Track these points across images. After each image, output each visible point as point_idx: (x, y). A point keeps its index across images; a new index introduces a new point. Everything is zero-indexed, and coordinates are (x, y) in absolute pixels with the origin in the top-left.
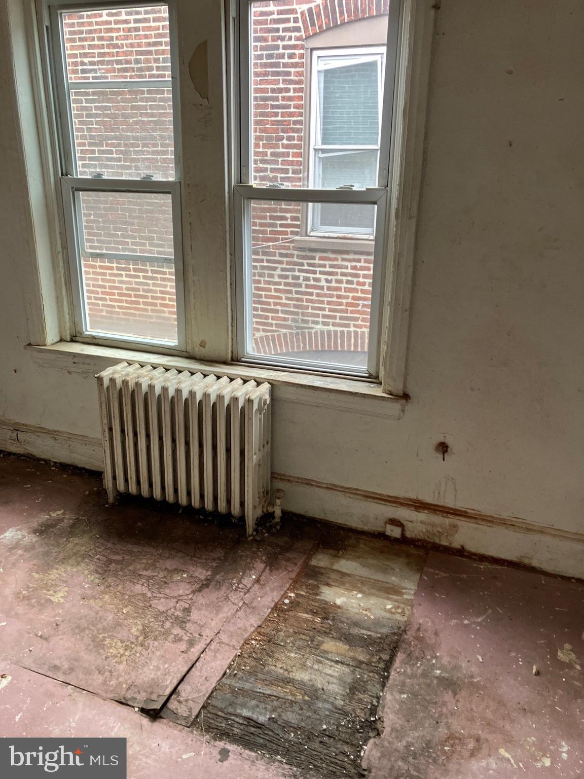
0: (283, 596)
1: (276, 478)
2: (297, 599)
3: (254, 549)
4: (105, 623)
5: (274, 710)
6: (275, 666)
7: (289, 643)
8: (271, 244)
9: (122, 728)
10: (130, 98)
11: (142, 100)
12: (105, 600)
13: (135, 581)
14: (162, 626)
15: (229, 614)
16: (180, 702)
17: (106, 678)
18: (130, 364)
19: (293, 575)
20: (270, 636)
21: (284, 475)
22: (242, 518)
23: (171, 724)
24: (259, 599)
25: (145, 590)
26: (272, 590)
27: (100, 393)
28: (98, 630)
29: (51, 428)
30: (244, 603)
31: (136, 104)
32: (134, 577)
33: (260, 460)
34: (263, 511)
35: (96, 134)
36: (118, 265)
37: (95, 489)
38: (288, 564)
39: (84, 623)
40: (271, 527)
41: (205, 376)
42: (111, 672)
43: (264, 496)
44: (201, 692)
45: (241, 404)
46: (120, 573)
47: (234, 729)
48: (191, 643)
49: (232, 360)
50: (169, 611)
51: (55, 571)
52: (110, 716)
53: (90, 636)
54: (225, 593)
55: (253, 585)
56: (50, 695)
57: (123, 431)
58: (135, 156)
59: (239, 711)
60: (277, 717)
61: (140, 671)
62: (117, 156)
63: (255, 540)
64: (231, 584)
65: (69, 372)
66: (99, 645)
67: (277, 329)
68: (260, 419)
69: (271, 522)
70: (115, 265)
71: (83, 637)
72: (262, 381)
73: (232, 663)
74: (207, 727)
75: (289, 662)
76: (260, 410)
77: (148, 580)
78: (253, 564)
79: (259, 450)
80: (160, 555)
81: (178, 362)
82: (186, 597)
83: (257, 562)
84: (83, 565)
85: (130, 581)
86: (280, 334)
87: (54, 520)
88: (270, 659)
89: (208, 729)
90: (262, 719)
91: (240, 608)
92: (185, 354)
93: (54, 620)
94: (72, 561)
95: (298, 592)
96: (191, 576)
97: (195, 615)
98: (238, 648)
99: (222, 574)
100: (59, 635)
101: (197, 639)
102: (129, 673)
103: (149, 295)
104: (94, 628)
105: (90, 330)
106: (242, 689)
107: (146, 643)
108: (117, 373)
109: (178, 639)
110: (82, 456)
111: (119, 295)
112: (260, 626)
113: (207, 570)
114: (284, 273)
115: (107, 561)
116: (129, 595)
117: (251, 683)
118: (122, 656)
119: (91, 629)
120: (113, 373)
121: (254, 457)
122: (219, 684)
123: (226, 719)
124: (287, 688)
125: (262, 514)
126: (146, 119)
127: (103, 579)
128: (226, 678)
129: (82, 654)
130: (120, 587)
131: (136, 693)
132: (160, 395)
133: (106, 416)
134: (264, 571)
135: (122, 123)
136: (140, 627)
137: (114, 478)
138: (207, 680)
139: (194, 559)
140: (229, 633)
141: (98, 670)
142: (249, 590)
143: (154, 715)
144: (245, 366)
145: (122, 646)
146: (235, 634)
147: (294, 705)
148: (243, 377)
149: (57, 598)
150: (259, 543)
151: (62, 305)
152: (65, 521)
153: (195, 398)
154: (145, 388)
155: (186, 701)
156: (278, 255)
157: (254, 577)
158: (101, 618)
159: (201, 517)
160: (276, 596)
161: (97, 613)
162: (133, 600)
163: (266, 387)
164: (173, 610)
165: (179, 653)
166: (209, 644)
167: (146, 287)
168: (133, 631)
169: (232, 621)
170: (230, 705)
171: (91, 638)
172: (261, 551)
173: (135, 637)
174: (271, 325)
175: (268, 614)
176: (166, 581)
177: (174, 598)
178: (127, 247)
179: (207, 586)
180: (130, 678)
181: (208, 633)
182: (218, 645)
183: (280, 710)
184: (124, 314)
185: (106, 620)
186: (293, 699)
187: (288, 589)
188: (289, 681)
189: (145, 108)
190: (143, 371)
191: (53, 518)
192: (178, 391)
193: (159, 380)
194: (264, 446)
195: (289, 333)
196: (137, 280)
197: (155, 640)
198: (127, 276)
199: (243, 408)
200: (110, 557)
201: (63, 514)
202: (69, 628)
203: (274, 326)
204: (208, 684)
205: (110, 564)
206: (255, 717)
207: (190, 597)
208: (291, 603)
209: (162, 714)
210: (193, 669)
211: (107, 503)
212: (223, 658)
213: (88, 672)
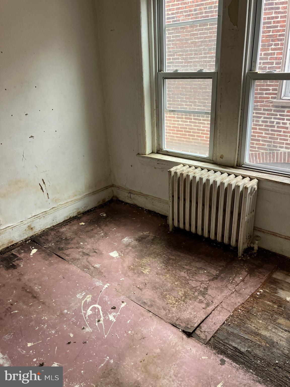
0: (256, 290)
1: (256, 230)
2: (264, 294)
3: (242, 264)
4: (167, 288)
5: (249, 347)
6: (251, 325)
7: (259, 315)
8: (259, 104)
9: (174, 337)
10: (190, 30)
11: (196, 30)
12: (167, 276)
13: (181, 270)
14: (194, 294)
15: (227, 294)
16: (201, 331)
17: (167, 312)
18: (184, 166)
19: (263, 281)
20: (249, 309)
21: (261, 229)
22: (236, 248)
23: (197, 341)
24: (244, 290)
25: (186, 275)
26: (251, 286)
27: (169, 179)
28: (164, 290)
29: (145, 193)
30: (235, 290)
31: (193, 33)
32: (180, 268)
33: (249, 219)
34: (248, 246)
35: (172, 50)
36: (177, 116)
37: (164, 224)
38: (260, 274)
39: (157, 286)
40: (251, 254)
41: (222, 173)
42: (169, 310)
43: (249, 238)
44: (212, 329)
45: (241, 189)
46: (174, 265)
47: (228, 351)
48: (208, 305)
49: (237, 166)
50: (197, 287)
51: (145, 259)
52: (168, 330)
53: (160, 292)
54: (225, 283)
55: (240, 282)
56: (143, 315)
57: (179, 198)
58: (190, 60)
59: (230, 343)
60: (251, 350)
61: (183, 313)
62: (181, 60)
63: (242, 260)
64: (229, 280)
65: (155, 168)
66: (164, 297)
67: (258, 150)
68: (251, 198)
69: (252, 252)
70: (176, 116)
71: (157, 292)
72: (253, 178)
73: (228, 319)
74: (214, 347)
75: (258, 324)
76: (251, 193)
77: (187, 271)
78: (241, 271)
79: (249, 214)
80: (194, 259)
81: (208, 165)
82: (206, 282)
83: (243, 271)
84: (157, 258)
85: (179, 270)
86: (260, 153)
87: (145, 236)
88: (248, 321)
89: (215, 348)
90: (243, 350)
91: (233, 292)
92: (212, 162)
93: (144, 282)
94: (152, 256)
95: (265, 290)
96: (209, 272)
97: (210, 292)
98: (232, 312)
99: (224, 274)
100: (146, 289)
101: (210, 303)
102: (177, 313)
103: (192, 131)
104: (162, 289)
105: (166, 148)
106: (233, 333)
107: (185, 301)
108: (178, 169)
109: (201, 302)
110: (158, 208)
111: (177, 131)
112: (243, 303)
113: (217, 271)
114: (265, 120)
115: (168, 258)
116: (178, 276)
117: (238, 331)
118: (174, 304)
119: (161, 289)
120: (176, 170)
121: (245, 218)
122: (221, 327)
123: (224, 345)
124: (257, 338)
125: (247, 247)
126: (197, 40)
127: (166, 266)
128: (225, 325)
129: (156, 299)
130: (174, 272)
131: (180, 322)
132: (198, 182)
133: (171, 190)
134: (246, 276)
135: (185, 43)
136: (183, 293)
137: (173, 219)
138: (215, 324)
139: (210, 264)
140: (227, 304)
141: (163, 308)
142: (238, 284)
143: (189, 335)
144: (244, 169)
145: (174, 300)
146: (230, 305)
147: (260, 347)
148: (242, 175)
149: (146, 271)
150: (245, 262)
151: (154, 136)
152: (150, 237)
153: (216, 184)
154: (191, 177)
155: (205, 332)
156: (262, 110)
157: (241, 278)
158: (165, 285)
159: (214, 244)
160: (252, 290)
161: (163, 282)
162: (180, 279)
163: (255, 181)
164: (199, 287)
165: (202, 309)
166: (216, 307)
167: (190, 127)
168: (180, 293)
169: (229, 298)
170: (226, 339)
171: (160, 293)
172: (245, 266)
173: (180, 297)
174: (255, 148)
175: (248, 298)
176: (196, 273)
177: (200, 281)
178: (183, 107)
179: (216, 278)
180: (178, 315)
181: (216, 302)
182: (221, 308)
183: (252, 348)
184: (179, 140)
185: (167, 286)
186: (260, 344)
187: (259, 287)
188: (258, 334)
189: (197, 34)
190: (191, 169)
191: (144, 235)
192: (208, 180)
193: (198, 174)
194: (251, 213)
195: (265, 152)
196: (186, 123)
197: (190, 300)
198: (181, 121)
199: (242, 191)
200: (170, 257)
201: (149, 233)
202: (151, 287)
203: (257, 148)
204: (215, 326)
205: (170, 260)
206: (239, 348)
207: (208, 282)
208: (261, 295)
209: (193, 335)
210: (208, 318)
211: (169, 231)
212: (223, 315)
213: (159, 308)
